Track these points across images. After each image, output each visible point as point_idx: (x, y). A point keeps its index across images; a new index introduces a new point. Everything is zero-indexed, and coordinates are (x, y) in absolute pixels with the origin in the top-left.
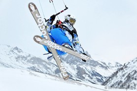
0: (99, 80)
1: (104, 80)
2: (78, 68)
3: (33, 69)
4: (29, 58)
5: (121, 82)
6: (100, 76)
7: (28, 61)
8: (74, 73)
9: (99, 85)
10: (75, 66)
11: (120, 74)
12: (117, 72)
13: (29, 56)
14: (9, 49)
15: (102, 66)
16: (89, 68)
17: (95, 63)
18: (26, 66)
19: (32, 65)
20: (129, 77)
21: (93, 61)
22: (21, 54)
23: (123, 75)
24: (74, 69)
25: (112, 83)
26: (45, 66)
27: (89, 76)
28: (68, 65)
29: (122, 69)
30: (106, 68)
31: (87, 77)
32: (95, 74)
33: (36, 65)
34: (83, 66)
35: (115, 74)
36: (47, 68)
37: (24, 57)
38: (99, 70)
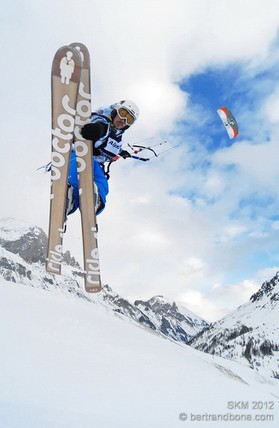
0: (183, 339)
1: (189, 339)
2: (164, 320)
3: (119, 311)
4: (116, 299)
5: (206, 344)
6: (185, 333)
7: (115, 302)
8: (158, 324)
9: (182, 344)
10: (161, 317)
11: (205, 334)
12: (203, 332)
13: (117, 297)
15: (188, 322)
16: (174, 321)
17: (180, 317)
18: (112, 308)
19: (118, 308)
20: (214, 340)
21: (179, 314)
22: (110, 293)
23: (209, 337)
24: (159, 320)
25: (197, 345)
26: (130, 310)
27: (173, 332)
29: (208, 329)
30: (192, 325)
31: (171, 333)
32: (180, 330)
33: (122, 308)
34: (168, 319)
35: (200, 334)
36: (132, 314)
37: (111, 297)
38: (184, 326)
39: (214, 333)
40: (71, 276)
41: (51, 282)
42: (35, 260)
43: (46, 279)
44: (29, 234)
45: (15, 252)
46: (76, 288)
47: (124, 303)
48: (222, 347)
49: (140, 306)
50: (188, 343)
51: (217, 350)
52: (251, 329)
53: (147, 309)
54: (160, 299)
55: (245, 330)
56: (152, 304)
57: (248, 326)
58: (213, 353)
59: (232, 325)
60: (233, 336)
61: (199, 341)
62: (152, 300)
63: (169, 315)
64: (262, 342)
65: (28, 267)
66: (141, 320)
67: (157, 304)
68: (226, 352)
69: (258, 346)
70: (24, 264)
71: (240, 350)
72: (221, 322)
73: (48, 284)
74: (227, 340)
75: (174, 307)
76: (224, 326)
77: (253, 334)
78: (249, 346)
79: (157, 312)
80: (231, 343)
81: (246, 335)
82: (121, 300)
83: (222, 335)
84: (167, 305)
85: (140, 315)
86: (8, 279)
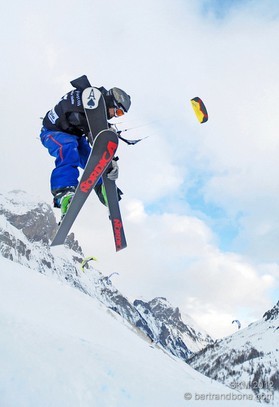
0: (183, 355)
1: (189, 356)
2: (163, 328)
3: (115, 309)
4: (115, 295)
5: (208, 366)
6: (186, 348)
7: (113, 299)
8: (157, 332)
10: (160, 324)
11: (208, 353)
12: (206, 349)
13: (116, 292)
14: (100, 277)
15: (191, 335)
16: (175, 331)
17: (183, 327)
18: (108, 304)
19: (115, 306)
20: (218, 362)
21: (181, 323)
22: (109, 287)
23: (213, 357)
24: (158, 327)
25: (197, 365)
26: (127, 310)
27: (172, 344)
28: (153, 318)
29: (212, 346)
30: (195, 339)
31: (170, 345)
32: (181, 344)
33: (118, 307)
34: (169, 327)
35: (203, 352)
36: (129, 315)
37: (110, 292)
38: (186, 338)
39: (219, 352)
40: (72, 261)
41: (49, 265)
42: (37, 238)
43: (44, 262)
44: (37, 210)
45: (18, 227)
46: (74, 276)
47: (122, 301)
48: (226, 372)
49: (139, 307)
50: (188, 361)
51: (220, 376)
52: (262, 354)
53: (146, 312)
54: (163, 302)
55: (255, 354)
56: (153, 307)
57: (259, 351)
58: (215, 378)
59: (240, 346)
60: (241, 360)
61: (200, 361)
62: (154, 301)
63: (170, 322)
64: (273, 372)
65: (29, 245)
66: (139, 324)
67: (159, 307)
68: (231, 379)
69: (268, 377)
70: (25, 241)
71: (247, 378)
72: (229, 340)
73: (45, 267)
74: (233, 364)
75: (177, 314)
76: (231, 346)
77: (264, 361)
78: (258, 375)
79: (157, 317)
80: (237, 368)
81: (256, 360)
82: (120, 297)
83: (227, 357)
84: (170, 310)
85: (138, 318)
86: (6, 256)
